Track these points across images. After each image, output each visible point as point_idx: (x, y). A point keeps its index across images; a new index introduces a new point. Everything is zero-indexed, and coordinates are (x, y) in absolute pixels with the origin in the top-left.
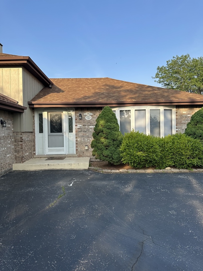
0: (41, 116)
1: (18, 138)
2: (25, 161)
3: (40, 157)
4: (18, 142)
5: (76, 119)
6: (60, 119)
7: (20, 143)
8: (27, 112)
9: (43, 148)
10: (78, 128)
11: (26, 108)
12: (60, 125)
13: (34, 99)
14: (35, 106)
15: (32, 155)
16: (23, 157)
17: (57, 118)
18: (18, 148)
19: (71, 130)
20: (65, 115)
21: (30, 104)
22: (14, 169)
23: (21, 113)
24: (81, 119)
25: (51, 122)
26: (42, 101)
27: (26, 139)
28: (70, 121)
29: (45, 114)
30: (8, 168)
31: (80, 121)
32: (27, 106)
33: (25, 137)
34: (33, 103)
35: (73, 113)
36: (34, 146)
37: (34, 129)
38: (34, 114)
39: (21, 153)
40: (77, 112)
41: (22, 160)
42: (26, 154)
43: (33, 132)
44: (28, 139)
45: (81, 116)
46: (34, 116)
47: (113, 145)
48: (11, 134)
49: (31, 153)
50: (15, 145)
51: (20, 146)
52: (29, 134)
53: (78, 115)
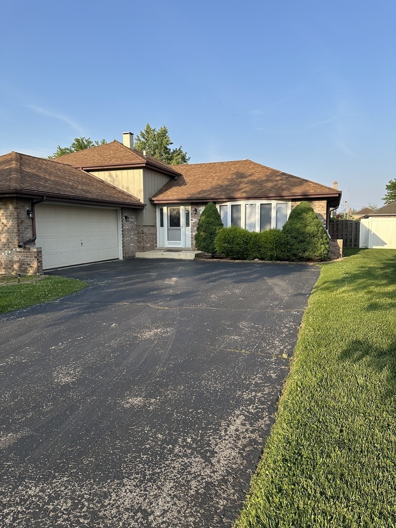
0: (162, 210)
1: (140, 231)
2: (146, 251)
3: (160, 250)
4: (140, 234)
5: (192, 214)
6: (179, 213)
7: (142, 235)
8: (148, 208)
9: (163, 242)
10: (194, 223)
11: (146, 205)
12: (179, 219)
13: (155, 196)
14: (155, 202)
15: (153, 247)
16: (144, 247)
17: (175, 212)
18: (140, 240)
19: (188, 224)
20: (182, 209)
21: (151, 201)
22: (136, 257)
23: (142, 209)
24: (196, 214)
25: (171, 216)
26: (161, 197)
27: (147, 232)
28: (187, 215)
29: (165, 209)
30: (131, 255)
31: (196, 216)
32: (148, 203)
33: (145, 230)
34: (153, 199)
35: (189, 208)
36: (156, 239)
37: (156, 223)
38: (156, 209)
39: (142, 244)
40: (193, 206)
41: (143, 249)
42: (147, 245)
43: (154, 226)
44: (150, 232)
45: (196, 211)
46: (156, 211)
47: (211, 238)
48: (134, 227)
49: (153, 245)
50: (138, 237)
51: (142, 238)
52: (150, 227)
53: (194, 209)
